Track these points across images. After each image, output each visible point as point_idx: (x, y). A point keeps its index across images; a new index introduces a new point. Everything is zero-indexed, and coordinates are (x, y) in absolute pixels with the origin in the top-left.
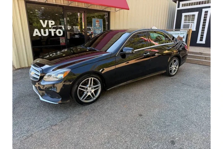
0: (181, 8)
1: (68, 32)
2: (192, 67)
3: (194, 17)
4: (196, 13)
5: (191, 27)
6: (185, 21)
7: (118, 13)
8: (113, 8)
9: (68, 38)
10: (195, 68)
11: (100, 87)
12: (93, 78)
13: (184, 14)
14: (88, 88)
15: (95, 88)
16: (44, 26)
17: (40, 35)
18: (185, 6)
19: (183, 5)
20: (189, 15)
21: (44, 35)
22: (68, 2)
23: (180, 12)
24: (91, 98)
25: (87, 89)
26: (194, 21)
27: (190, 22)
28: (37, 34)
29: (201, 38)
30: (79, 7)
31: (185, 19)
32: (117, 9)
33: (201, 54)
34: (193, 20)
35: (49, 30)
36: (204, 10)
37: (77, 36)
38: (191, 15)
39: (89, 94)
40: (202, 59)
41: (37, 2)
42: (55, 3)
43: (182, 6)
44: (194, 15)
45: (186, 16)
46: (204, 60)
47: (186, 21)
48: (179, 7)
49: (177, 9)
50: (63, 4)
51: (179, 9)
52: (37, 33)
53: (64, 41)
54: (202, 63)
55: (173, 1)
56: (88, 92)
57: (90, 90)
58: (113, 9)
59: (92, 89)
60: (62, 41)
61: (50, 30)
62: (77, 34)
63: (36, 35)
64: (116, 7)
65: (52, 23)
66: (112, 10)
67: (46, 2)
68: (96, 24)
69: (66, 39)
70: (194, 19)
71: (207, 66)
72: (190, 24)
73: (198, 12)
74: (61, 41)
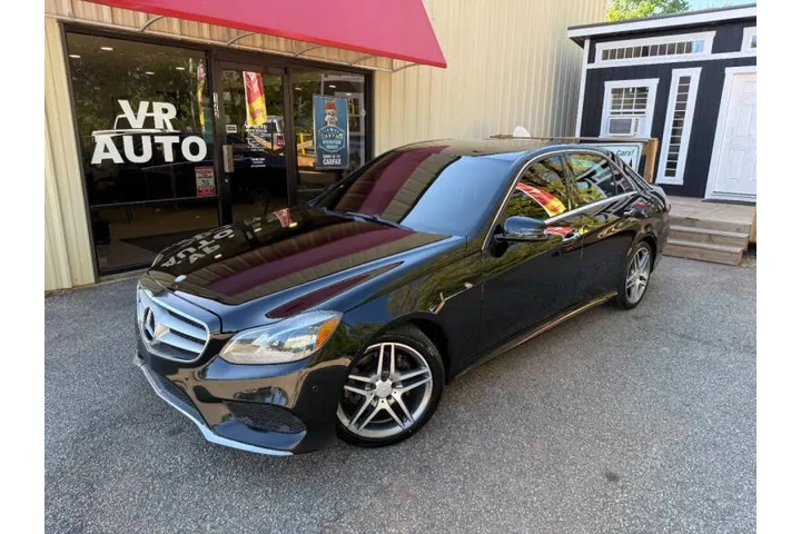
0: (600, 63)
1: (225, 147)
2: (675, 270)
3: (646, 96)
4: (652, 84)
5: (636, 130)
6: (613, 108)
7: (398, 76)
8: (384, 59)
9: (227, 170)
10: (689, 275)
11: (430, 378)
12: (392, 344)
13: (609, 86)
14: (379, 383)
15: (406, 383)
16: (137, 124)
17: (118, 160)
18: (613, 57)
19: (606, 55)
20: (627, 90)
21: (133, 158)
22: (229, 33)
23: (597, 79)
24: (393, 423)
25: (373, 386)
26: (644, 107)
27: (634, 110)
28: (107, 156)
29: (669, 165)
30: (266, 51)
31: (614, 102)
32: (398, 63)
33: (691, 222)
34: (642, 103)
35: (153, 141)
36: (677, 74)
37: (258, 162)
38: (633, 89)
39: (384, 405)
40: (699, 241)
41: (108, 28)
42: (180, 37)
43: (605, 57)
44: (643, 90)
45: (615, 91)
46: (707, 246)
47: (619, 108)
48: (591, 59)
49: (586, 66)
50: (210, 42)
51: (591, 66)
52: (106, 150)
53: (212, 182)
54: (703, 255)
55: (572, 38)
56: (376, 398)
57: (384, 391)
58: (384, 61)
59: (394, 386)
60: (205, 182)
61: (158, 139)
62: (257, 155)
63: (103, 160)
64: (392, 56)
65: (165, 111)
66: (380, 66)
67: (147, 31)
68: (327, 118)
69: (220, 174)
70: (645, 101)
71: (721, 267)
72: (633, 118)
73: (656, 81)
74: (199, 183)
